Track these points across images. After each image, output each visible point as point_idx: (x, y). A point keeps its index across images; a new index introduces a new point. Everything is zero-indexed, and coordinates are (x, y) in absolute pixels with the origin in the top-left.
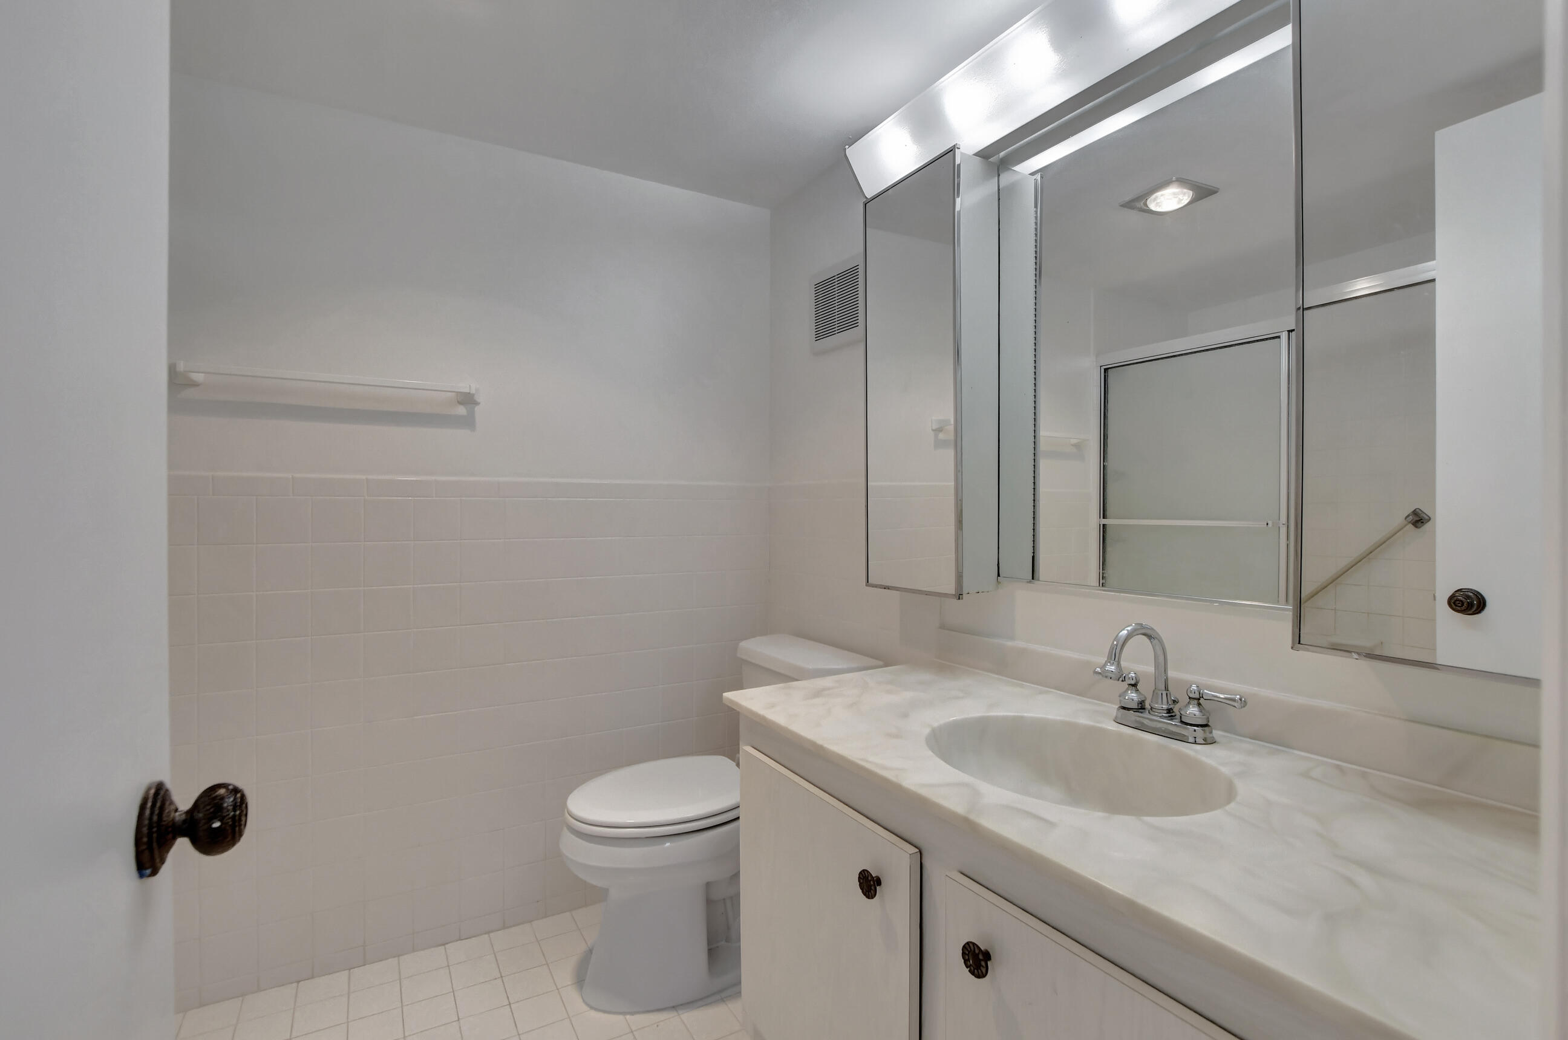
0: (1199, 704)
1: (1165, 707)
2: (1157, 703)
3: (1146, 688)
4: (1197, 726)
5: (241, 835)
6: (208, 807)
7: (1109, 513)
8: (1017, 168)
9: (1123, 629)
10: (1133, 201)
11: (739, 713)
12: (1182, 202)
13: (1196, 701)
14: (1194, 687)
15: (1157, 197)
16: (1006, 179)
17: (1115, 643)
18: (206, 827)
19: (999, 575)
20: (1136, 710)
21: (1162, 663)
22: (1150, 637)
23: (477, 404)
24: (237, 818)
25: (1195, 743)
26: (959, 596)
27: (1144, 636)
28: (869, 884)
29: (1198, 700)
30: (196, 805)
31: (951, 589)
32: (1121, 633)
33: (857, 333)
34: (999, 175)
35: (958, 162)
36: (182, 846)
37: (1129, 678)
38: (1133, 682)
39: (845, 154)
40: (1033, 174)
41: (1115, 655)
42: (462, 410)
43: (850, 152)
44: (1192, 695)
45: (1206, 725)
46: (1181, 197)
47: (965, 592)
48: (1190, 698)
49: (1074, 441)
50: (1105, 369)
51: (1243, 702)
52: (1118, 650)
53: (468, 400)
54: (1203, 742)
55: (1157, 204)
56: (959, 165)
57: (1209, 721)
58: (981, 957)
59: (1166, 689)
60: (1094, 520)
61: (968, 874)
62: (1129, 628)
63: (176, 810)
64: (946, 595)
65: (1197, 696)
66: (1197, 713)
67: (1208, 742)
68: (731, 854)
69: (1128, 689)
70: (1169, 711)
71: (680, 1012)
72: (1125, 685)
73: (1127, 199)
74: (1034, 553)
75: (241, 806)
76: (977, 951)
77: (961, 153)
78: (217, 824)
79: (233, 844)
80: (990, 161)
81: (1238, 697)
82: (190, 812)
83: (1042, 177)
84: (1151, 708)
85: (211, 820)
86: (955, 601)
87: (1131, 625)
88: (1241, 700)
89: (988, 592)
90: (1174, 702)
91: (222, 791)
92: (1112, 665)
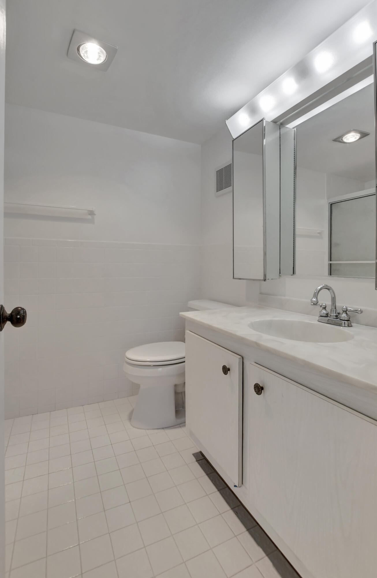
0: (346, 313)
1: (335, 315)
2: (332, 314)
3: (329, 309)
4: (345, 320)
5: (25, 322)
6: (16, 312)
7: (332, 259)
8: (288, 126)
9: (319, 286)
10: (337, 138)
11: (185, 319)
12: (357, 138)
13: (345, 312)
14: (345, 307)
15: (347, 137)
16: (283, 130)
17: (316, 291)
18: (15, 317)
19: (280, 273)
20: (325, 317)
21: (334, 300)
22: (328, 289)
23: (95, 215)
24: (24, 316)
25: (345, 326)
26: (265, 280)
27: (327, 290)
28: (226, 370)
29: (346, 311)
30: (12, 312)
31: (262, 278)
32: (318, 288)
33: (230, 188)
34: (280, 129)
35: (264, 125)
36: (8, 324)
37: (323, 306)
38: (324, 307)
39: (226, 123)
40: (294, 128)
41: (316, 295)
42: (90, 217)
43: (228, 122)
44: (344, 310)
45: (348, 320)
46: (356, 136)
47: (267, 278)
48: (343, 311)
49: (318, 231)
50: (331, 204)
51: (361, 312)
52: (317, 293)
53: (92, 213)
54: (347, 326)
55: (348, 139)
56: (265, 127)
57: (350, 319)
58: (260, 388)
59: (335, 308)
60: (326, 262)
61: (258, 363)
62: (321, 286)
63: (7, 313)
64: (260, 280)
65: (345, 310)
66: (346, 316)
67: (349, 326)
68: (182, 374)
69: (322, 310)
70: (336, 316)
71: (165, 430)
72: (321, 308)
73: (335, 138)
74: (294, 266)
75: (25, 313)
76: (258, 386)
77: (266, 121)
78: (19, 317)
79: (23, 325)
80: (277, 124)
81: (360, 309)
82: (11, 314)
83: (297, 129)
84: (330, 315)
85: (17, 315)
86: (264, 282)
87: (322, 285)
88: (360, 310)
89: (276, 279)
90: (338, 313)
91: (20, 309)
92: (315, 298)
